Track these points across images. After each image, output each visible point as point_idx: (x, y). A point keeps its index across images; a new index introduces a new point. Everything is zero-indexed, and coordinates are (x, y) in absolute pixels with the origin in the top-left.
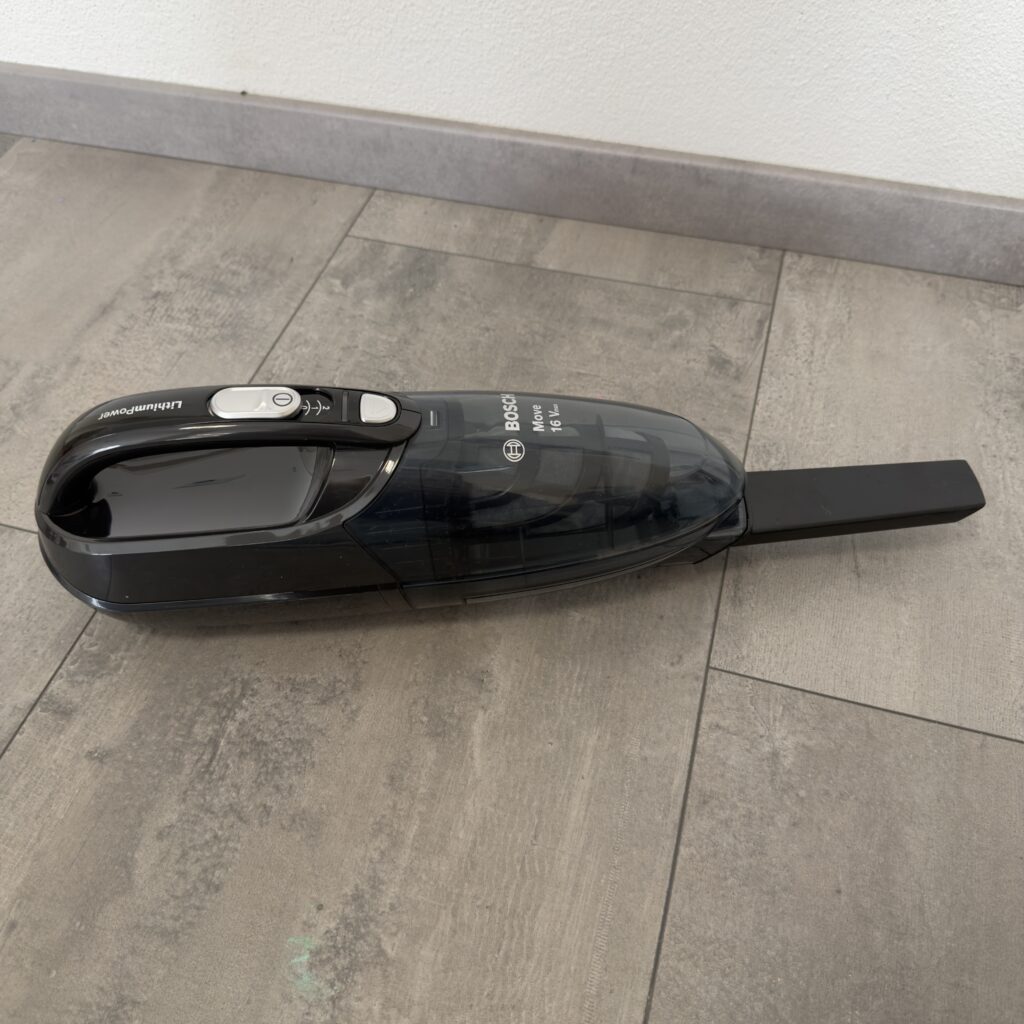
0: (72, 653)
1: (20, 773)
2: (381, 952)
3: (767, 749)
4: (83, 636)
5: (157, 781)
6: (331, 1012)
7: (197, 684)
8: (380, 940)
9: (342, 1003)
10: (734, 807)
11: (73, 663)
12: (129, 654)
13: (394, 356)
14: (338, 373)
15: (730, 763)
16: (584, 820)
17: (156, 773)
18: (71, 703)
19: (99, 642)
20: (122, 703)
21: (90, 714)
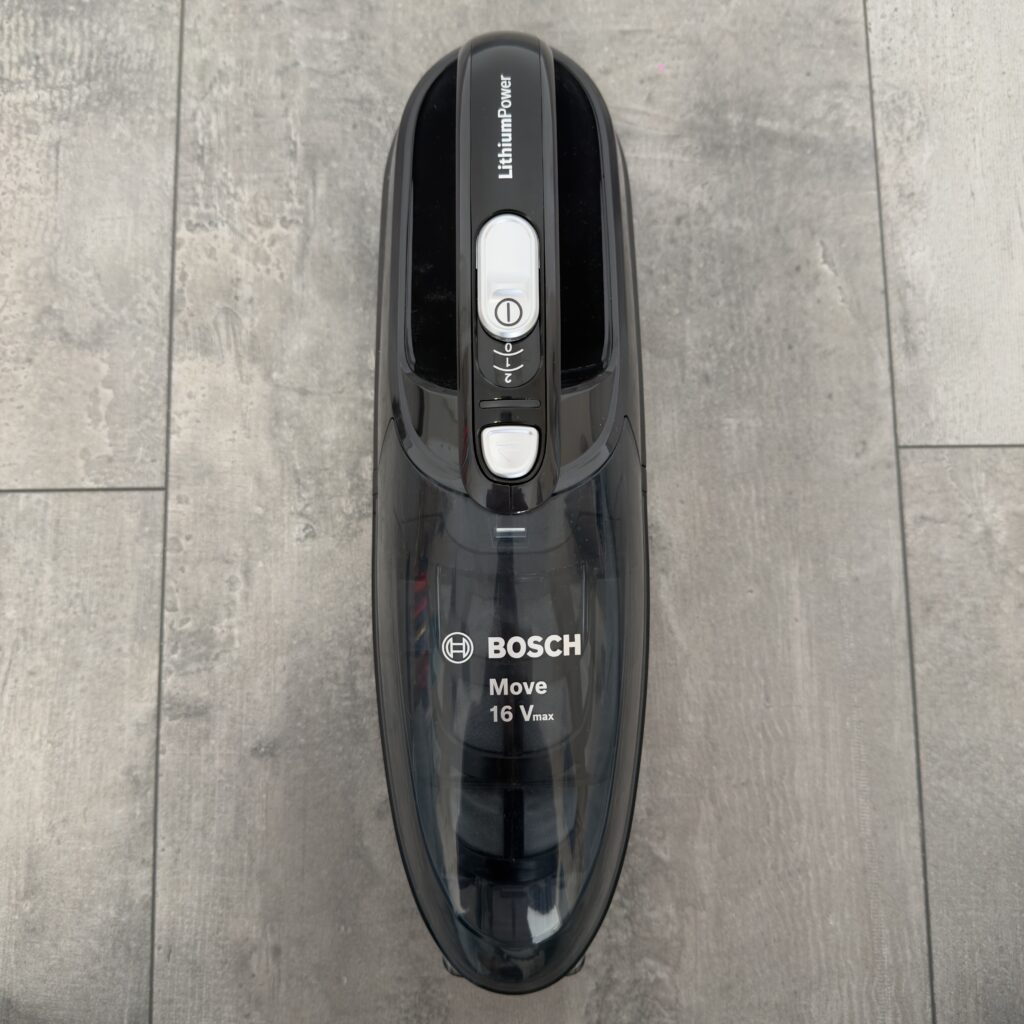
0: (165, 639)
1: (190, 797)
2: (657, 860)
3: (978, 529)
4: (167, 614)
5: (345, 757)
6: (629, 928)
7: (334, 632)
8: (650, 848)
9: (638, 917)
10: (959, 605)
11: (174, 650)
12: (234, 620)
13: (357, 68)
14: (290, 120)
15: (945, 556)
16: (812, 665)
17: (340, 749)
18: (200, 700)
19: (190, 615)
20: (259, 682)
21: (230, 706)
